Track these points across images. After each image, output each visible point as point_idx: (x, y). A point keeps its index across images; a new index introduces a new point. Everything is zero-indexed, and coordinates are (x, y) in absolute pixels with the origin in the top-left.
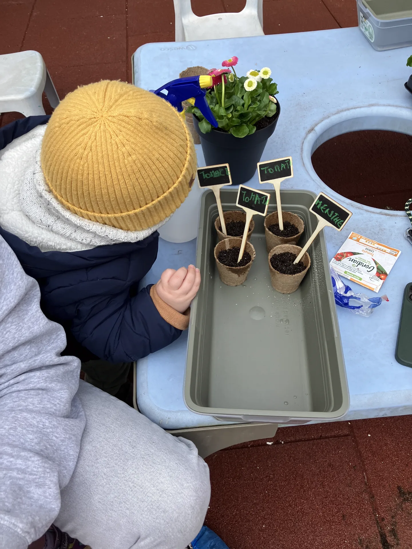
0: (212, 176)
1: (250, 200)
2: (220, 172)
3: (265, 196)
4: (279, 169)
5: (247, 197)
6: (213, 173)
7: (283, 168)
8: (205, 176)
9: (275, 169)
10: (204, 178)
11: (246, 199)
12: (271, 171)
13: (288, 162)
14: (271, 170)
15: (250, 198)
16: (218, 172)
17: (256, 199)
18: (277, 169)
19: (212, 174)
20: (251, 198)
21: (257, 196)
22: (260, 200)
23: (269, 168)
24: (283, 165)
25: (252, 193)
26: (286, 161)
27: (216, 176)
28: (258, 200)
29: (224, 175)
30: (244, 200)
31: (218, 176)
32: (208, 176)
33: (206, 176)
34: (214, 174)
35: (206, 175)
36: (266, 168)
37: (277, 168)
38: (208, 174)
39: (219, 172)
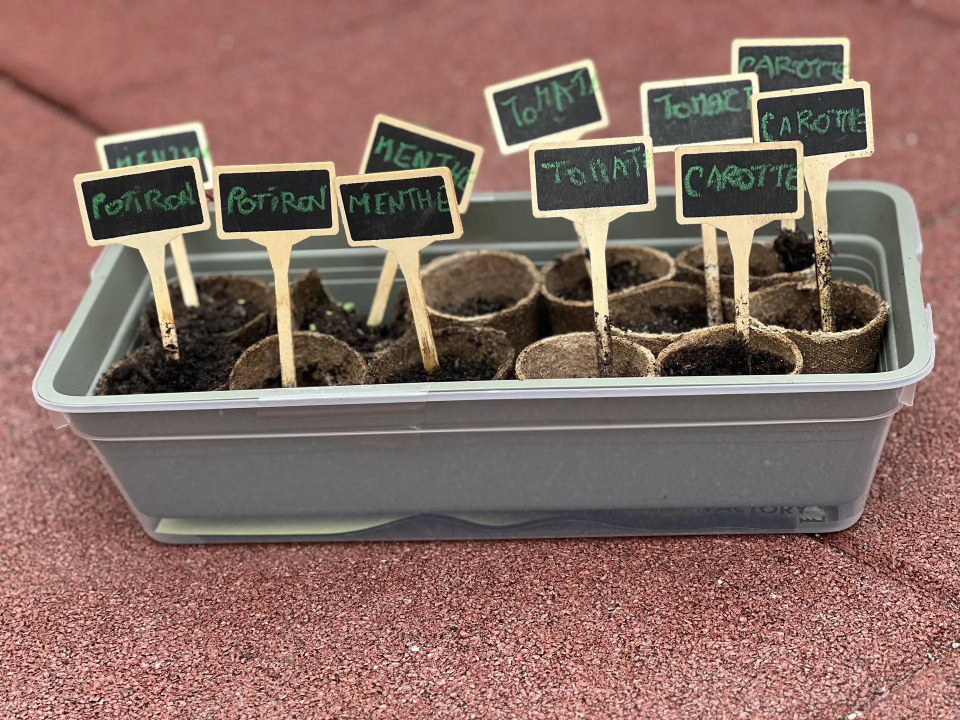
0: (697, 111)
1: (540, 108)
2: (727, 98)
3: (580, 73)
4: (603, 172)
5: (527, 110)
6: (700, 103)
7: (619, 172)
8: (672, 111)
9: (591, 172)
10: (668, 116)
11: (525, 114)
12: (578, 177)
13: (637, 154)
14: (576, 174)
15: (536, 107)
16: (720, 101)
17: (558, 96)
18: (598, 172)
19: (696, 105)
20: (540, 103)
21: (556, 86)
22: (571, 92)
23: (571, 166)
24: (620, 161)
25: (537, 89)
26: (633, 151)
27: (710, 113)
28: (564, 97)
29: (738, 110)
30: (520, 123)
31: (717, 112)
32: (682, 110)
33: (676, 112)
34: (704, 105)
35: (676, 107)
36: (558, 165)
37: (598, 170)
38: (685, 105)
39: (723, 97)
